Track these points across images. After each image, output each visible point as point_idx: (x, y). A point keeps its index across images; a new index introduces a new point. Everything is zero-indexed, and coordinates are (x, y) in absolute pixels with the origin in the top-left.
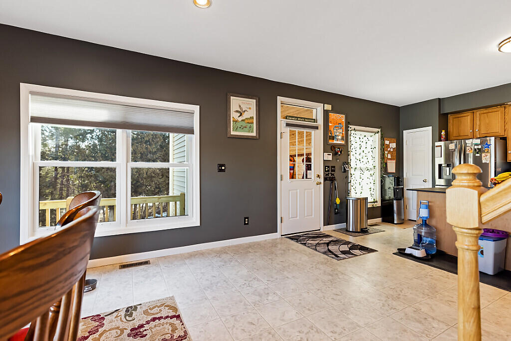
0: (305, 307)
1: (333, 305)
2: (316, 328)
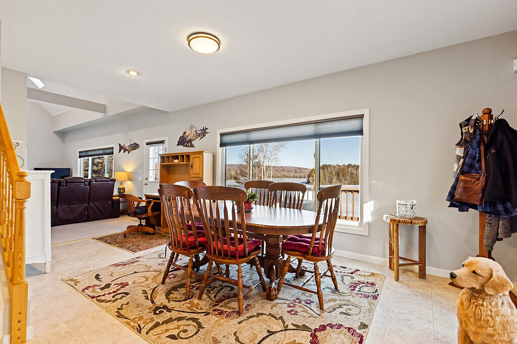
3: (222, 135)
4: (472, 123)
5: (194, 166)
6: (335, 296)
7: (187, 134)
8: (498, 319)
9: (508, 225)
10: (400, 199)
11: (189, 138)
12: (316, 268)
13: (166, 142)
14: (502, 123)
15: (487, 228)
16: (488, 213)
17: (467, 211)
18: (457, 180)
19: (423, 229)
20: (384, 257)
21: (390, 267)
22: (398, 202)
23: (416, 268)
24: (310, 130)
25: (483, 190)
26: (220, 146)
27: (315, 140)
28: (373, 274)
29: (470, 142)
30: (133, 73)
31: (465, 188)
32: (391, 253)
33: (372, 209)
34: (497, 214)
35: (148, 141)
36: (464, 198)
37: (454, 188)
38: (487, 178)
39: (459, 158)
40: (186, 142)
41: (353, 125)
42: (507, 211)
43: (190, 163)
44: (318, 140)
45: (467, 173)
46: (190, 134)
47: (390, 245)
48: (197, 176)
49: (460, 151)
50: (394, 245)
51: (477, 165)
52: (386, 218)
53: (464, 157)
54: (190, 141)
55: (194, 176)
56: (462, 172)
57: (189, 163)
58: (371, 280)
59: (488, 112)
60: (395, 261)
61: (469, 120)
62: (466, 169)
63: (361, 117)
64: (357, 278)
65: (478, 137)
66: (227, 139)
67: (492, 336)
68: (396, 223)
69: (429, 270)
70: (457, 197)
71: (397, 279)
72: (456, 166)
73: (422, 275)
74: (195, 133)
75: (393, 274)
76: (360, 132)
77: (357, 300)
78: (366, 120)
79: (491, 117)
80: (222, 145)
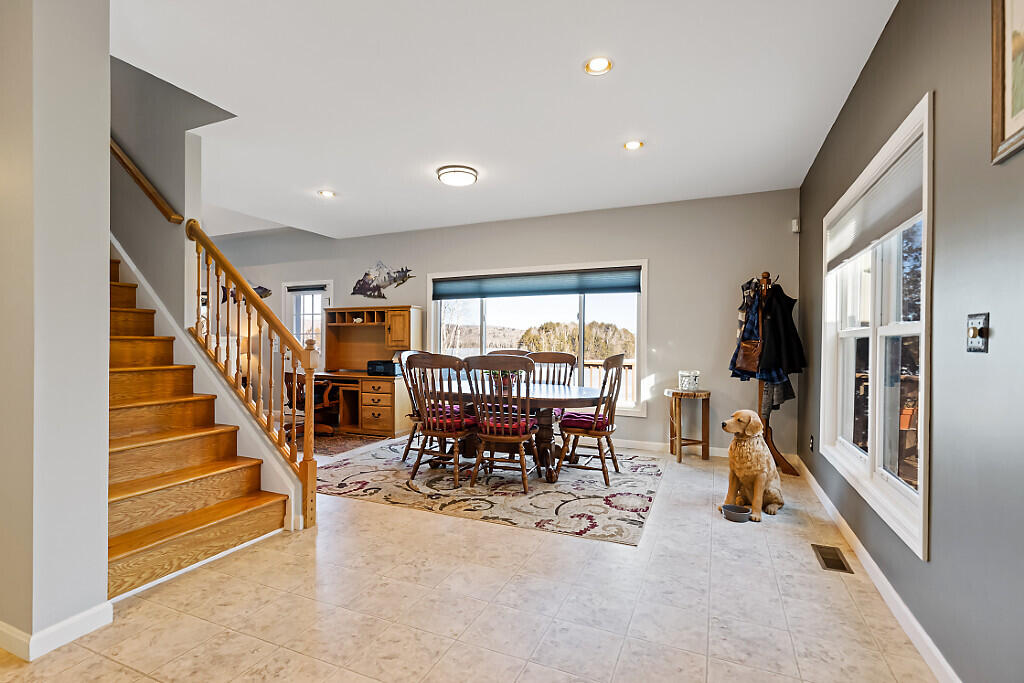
0: (443, 602)
1: (394, 627)
2: (411, 582)
3: (435, 281)
4: (753, 286)
5: (393, 328)
6: (618, 476)
7: (372, 277)
8: (754, 454)
9: (781, 391)
10: (683, 370)
11: (375, 284)
12: (599, 444)
13: (330, 288)
14: (777, 289)
15: (764, 396)
16: (765, 380)
17: (748, 380)
18: (739, 347)
19: (706, 402)
20: (665, 441)
21: (672, 452)
22: (680, 373)
23: (700, 448)
24: (572, 281)
25: (760, 357)
26: (434, 299)
27: (578, 295)
28: (654, 459)
29: (751, 307)
30: (328, 195)
31: (745, 356)
32: (673, 434)
33: (653, 383)
34: (772, 381)
35: (290, 285)
36: (744, 366)
37: (736, 355)
38: (763, 345)
39: (741, 323)
40: (370, 289)
41: (628, 278)
42: (780, 378)
43: (387, 323)
44: (582, 295)
45: (749, 339)
46: (377, 277)
47: (672, 424)
48: (400, 343)
49: (741, 316)
50: (676, 425)
51: (755, 332)
52: (668, 393)
53: (746, 323)
54: (378, 288)
55: (394, 344)
56: (743, 339)
57: (383, 324)
58: (653, 463)
59: (767, 276)
60: (677, 443)
61: (750, 283)
62: (746, 335)
63: (638, 269)
64: (636, 462)
65: (756, 303)
66: (444, 288)
67: (750, 468)
68: (679, 397)
69: (713, 451)
70: (738, 365)
71: (680, 461)
72: (739, 332)
73: (706, 456)
74: (387, 276)
75: (676, 458)
76: (636, 288)
77: (641, 477)
78: (643, 273)
79: (769, 282)
80: (436, 296)
